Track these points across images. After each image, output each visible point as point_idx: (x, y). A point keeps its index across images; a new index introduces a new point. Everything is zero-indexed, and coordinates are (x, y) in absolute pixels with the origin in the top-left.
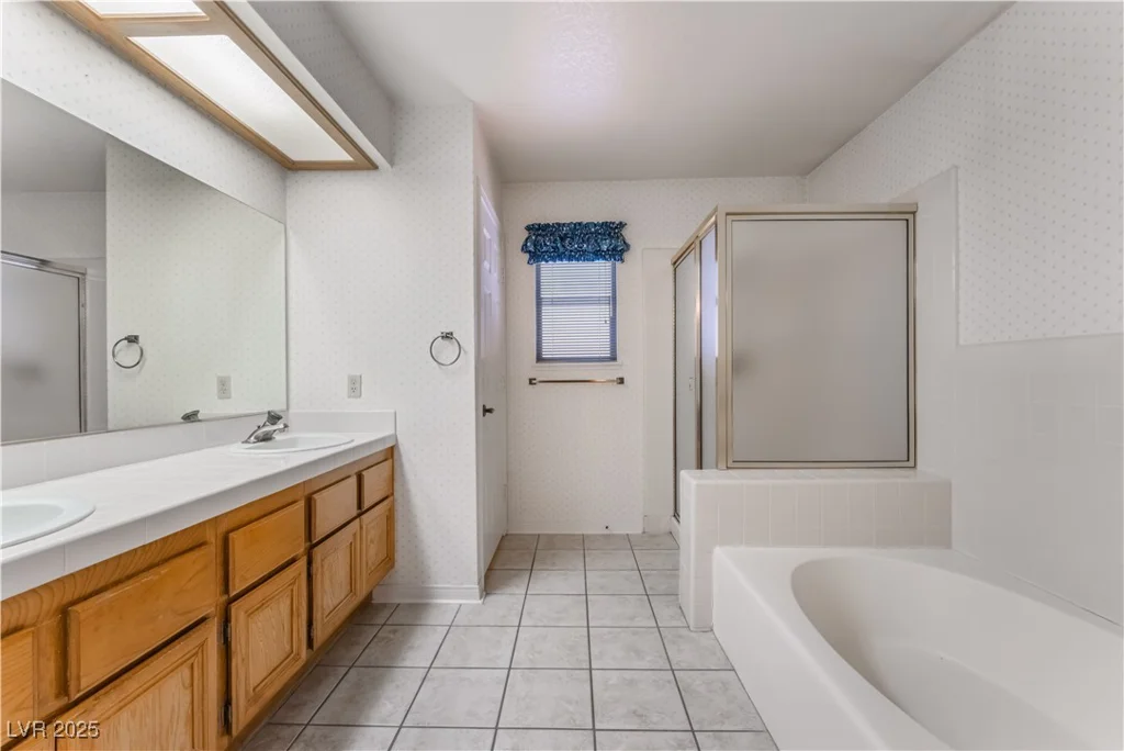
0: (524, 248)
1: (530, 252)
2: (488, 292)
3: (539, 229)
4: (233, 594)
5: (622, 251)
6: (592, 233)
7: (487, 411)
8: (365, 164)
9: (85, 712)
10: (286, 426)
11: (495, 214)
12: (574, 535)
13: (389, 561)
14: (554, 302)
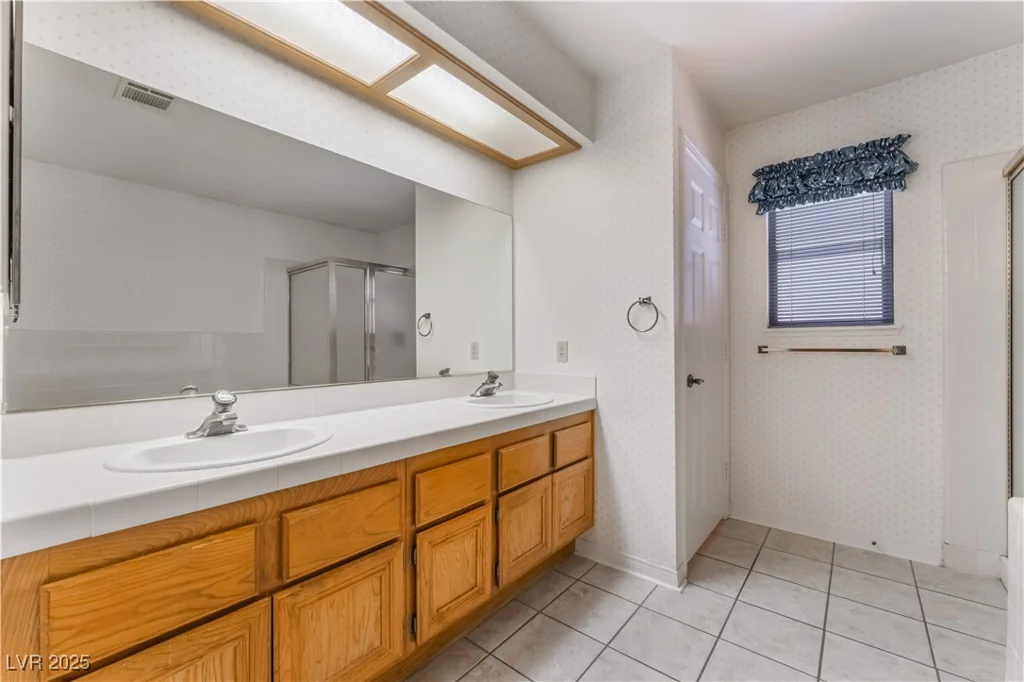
0: (752, 198)
1: (759, 200)
2: (700, 251)
3: (769, 173)
4: (419, 525)
5: (903, 174)
6: (850, 161)
7: (691, 381)
8: (569, 147)
9: (292, 595)
10: (500, 385)
11: (710, 166)
12: (821, 541)
13: (588, 519)
14: (792, 255)
